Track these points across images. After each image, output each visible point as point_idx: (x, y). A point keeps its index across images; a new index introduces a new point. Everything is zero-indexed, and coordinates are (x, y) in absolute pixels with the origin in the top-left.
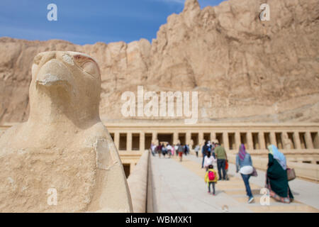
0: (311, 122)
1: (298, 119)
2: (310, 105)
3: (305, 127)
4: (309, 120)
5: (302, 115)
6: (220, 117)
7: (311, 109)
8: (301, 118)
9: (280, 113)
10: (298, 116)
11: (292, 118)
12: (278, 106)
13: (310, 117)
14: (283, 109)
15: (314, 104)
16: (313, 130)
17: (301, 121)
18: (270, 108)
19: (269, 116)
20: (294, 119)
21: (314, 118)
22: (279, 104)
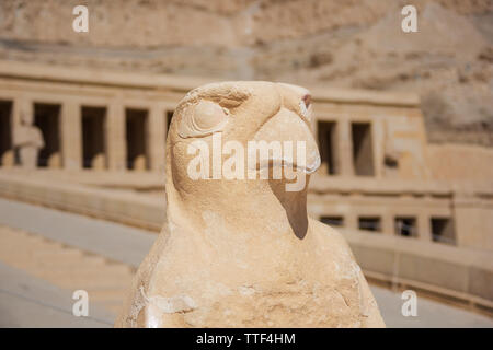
0: (355, 86)
1: (316, 73)
2: (354, 26)
3: (339, 103)
4: (349, 80)
5: (328, 60)
6: (42, 37)
7: (359, 42)
8: (326, 70)
9: (260, 44)
10: (315, 62)
11: (296, 65)
12: (256, 19)
13: (352, 70)
14: (268, 32)
15: (369, 25)
16: (360, 115)
17: (326, 79)
18: (224, 23)
19: (220, 51)
20: (303, 73)
21: (364, 74)
22: (259, 13)
